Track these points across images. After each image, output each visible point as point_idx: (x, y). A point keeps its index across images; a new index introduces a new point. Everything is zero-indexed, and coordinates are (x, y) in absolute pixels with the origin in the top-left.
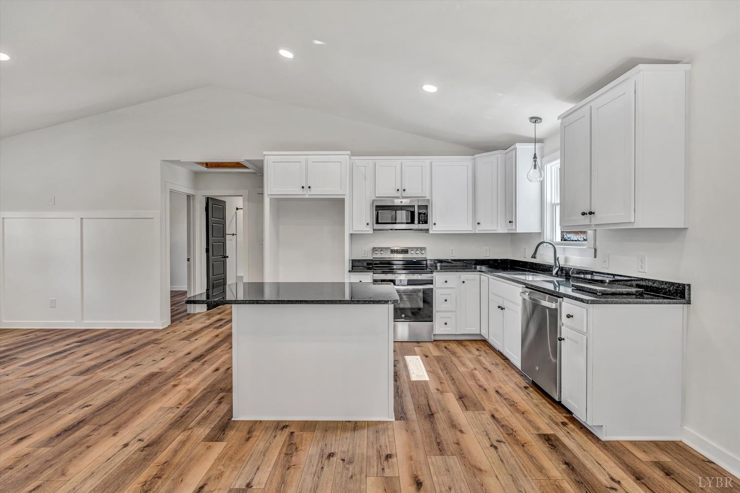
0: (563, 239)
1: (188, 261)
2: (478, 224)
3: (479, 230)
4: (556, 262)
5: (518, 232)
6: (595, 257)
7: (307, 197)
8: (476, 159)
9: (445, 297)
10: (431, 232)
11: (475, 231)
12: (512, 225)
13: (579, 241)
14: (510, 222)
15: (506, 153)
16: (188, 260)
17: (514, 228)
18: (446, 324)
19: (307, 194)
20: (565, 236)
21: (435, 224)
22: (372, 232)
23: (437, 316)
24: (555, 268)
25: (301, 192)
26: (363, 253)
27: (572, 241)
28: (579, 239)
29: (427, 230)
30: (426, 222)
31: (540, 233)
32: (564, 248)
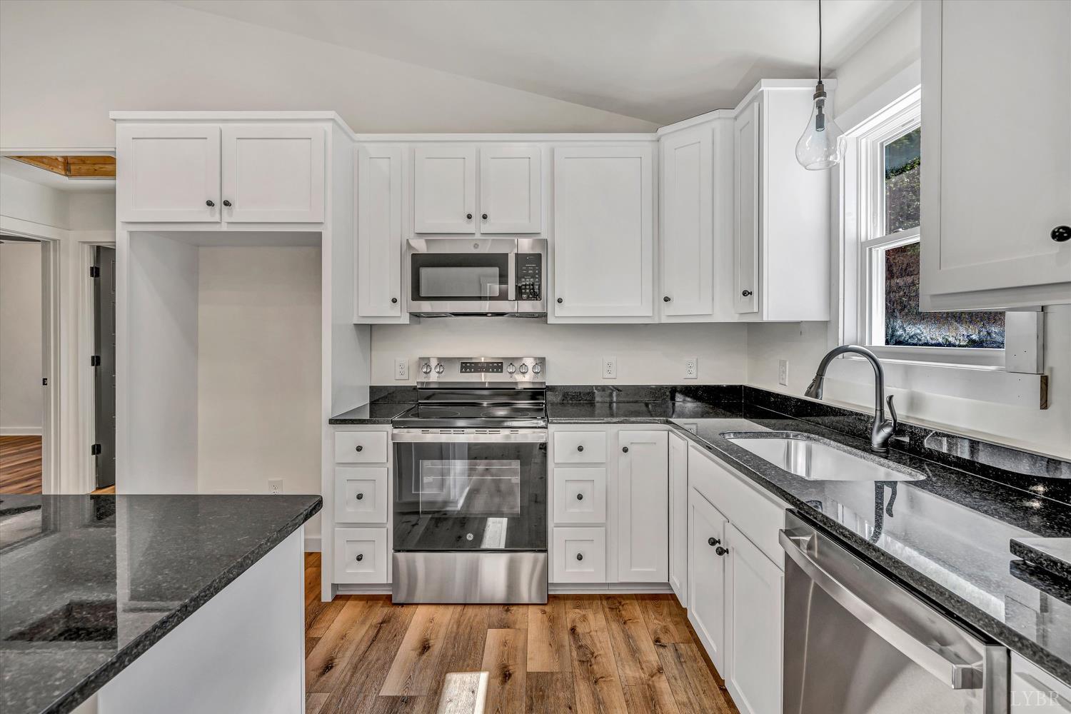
0: (892, 339)
1: (44, 384)
2: (667, 299)
3: (667, 315)
4: (882, 410)
5: (765, 319)
6: (1044, 404)
7: (224, 228)
8: (662, 139)
9: (577, 489)
10: (551, 320)
11: (660, 318)
12: (751, 300)
13: (950, 345)
14: (745, 293)
15: (736, 118)
16: (45, 382)
17: (756, 310)
18: (580, 557)
19: (225, 222)
20: (900, 332)
21: (560, 301)
22: (405, 320)
23: (556, 536)
24: (880, 428)
25: (206, 215)
26: (398, 369)
27: (926, 344)
28: (951, 339)
29: (543, 316)
30: (536, 295)
31: (825, 323)
32: (907, 368)
